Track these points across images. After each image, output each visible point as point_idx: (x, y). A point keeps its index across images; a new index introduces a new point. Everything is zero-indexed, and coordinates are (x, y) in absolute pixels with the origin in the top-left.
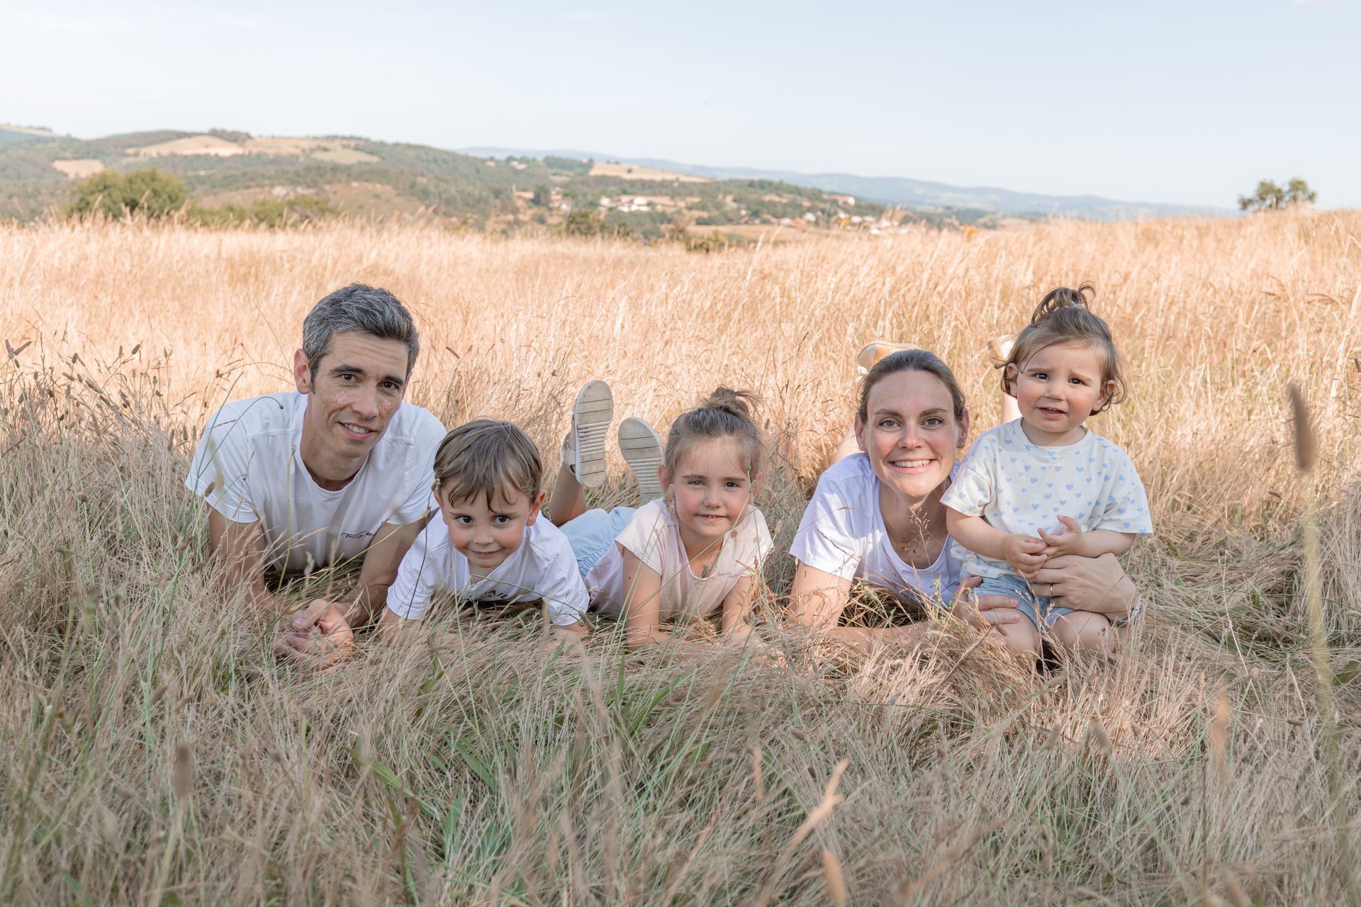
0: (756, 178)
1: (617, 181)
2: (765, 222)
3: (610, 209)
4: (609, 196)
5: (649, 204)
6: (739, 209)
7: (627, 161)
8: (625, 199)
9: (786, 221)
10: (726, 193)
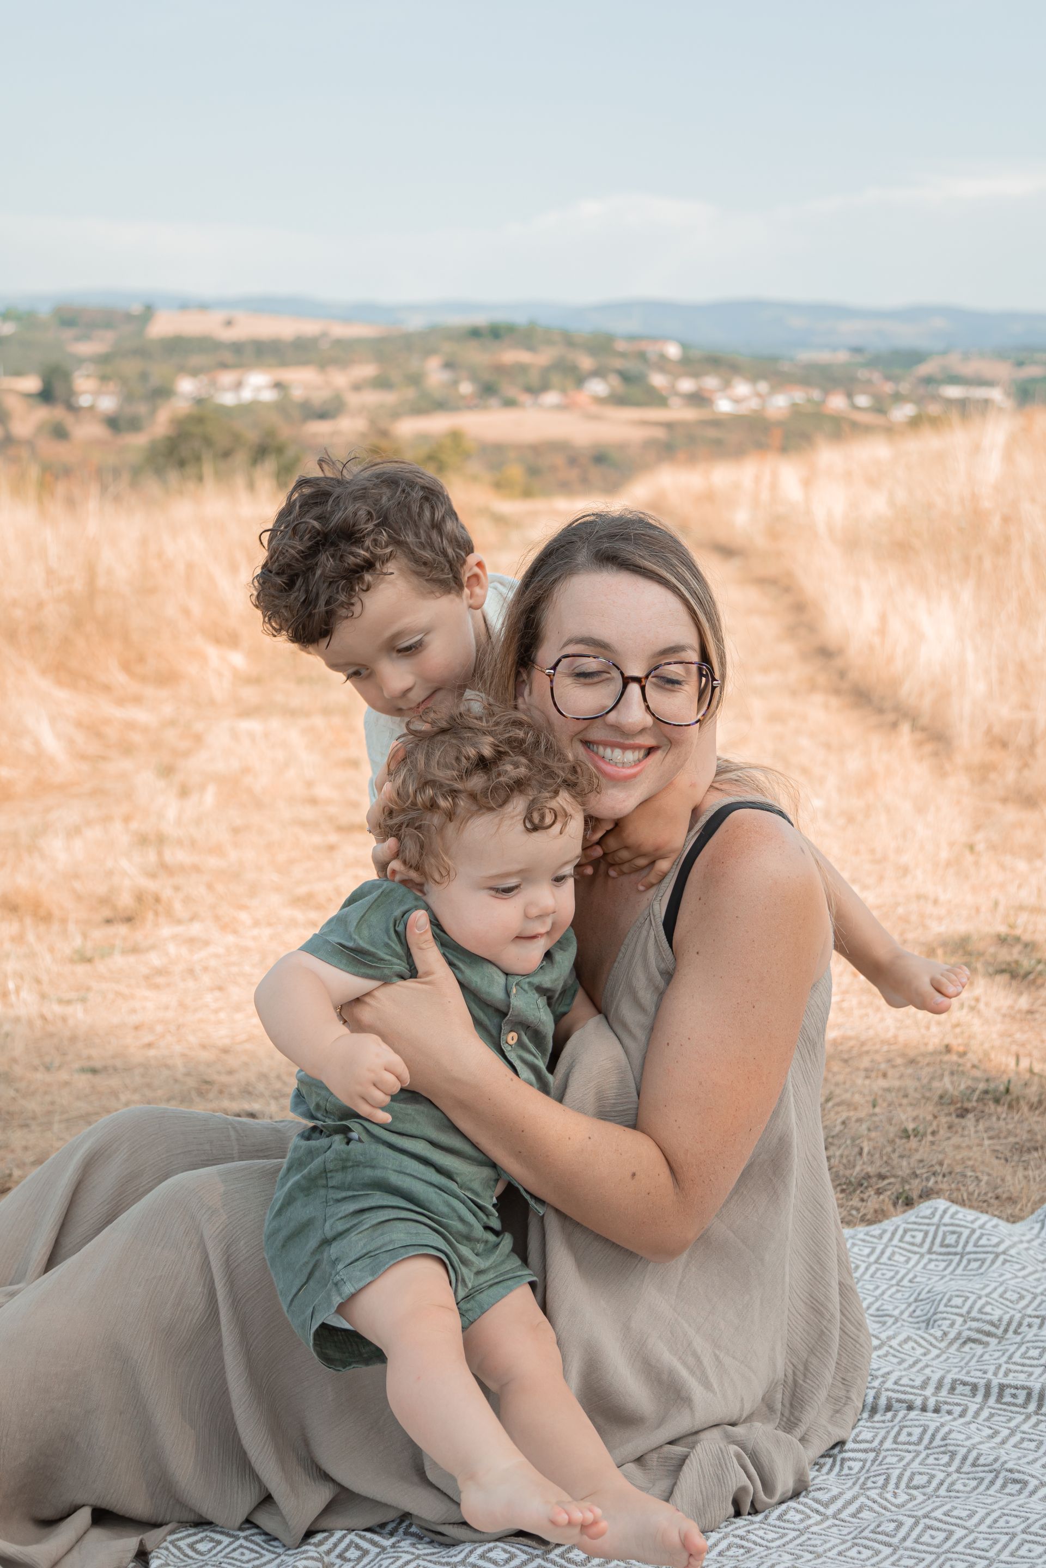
0: (480, 319)
1: (206, 345)
2: (510, 403)
3: (200, 401)
4: (194, 372)
5: (278, 385)
6: (455, 383)
7: (222, 304)
8: (227, 378)
9: (551, 398)
10: (429, 352)
